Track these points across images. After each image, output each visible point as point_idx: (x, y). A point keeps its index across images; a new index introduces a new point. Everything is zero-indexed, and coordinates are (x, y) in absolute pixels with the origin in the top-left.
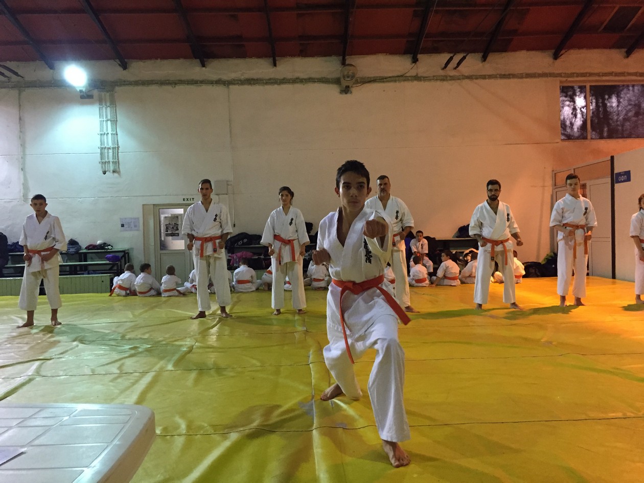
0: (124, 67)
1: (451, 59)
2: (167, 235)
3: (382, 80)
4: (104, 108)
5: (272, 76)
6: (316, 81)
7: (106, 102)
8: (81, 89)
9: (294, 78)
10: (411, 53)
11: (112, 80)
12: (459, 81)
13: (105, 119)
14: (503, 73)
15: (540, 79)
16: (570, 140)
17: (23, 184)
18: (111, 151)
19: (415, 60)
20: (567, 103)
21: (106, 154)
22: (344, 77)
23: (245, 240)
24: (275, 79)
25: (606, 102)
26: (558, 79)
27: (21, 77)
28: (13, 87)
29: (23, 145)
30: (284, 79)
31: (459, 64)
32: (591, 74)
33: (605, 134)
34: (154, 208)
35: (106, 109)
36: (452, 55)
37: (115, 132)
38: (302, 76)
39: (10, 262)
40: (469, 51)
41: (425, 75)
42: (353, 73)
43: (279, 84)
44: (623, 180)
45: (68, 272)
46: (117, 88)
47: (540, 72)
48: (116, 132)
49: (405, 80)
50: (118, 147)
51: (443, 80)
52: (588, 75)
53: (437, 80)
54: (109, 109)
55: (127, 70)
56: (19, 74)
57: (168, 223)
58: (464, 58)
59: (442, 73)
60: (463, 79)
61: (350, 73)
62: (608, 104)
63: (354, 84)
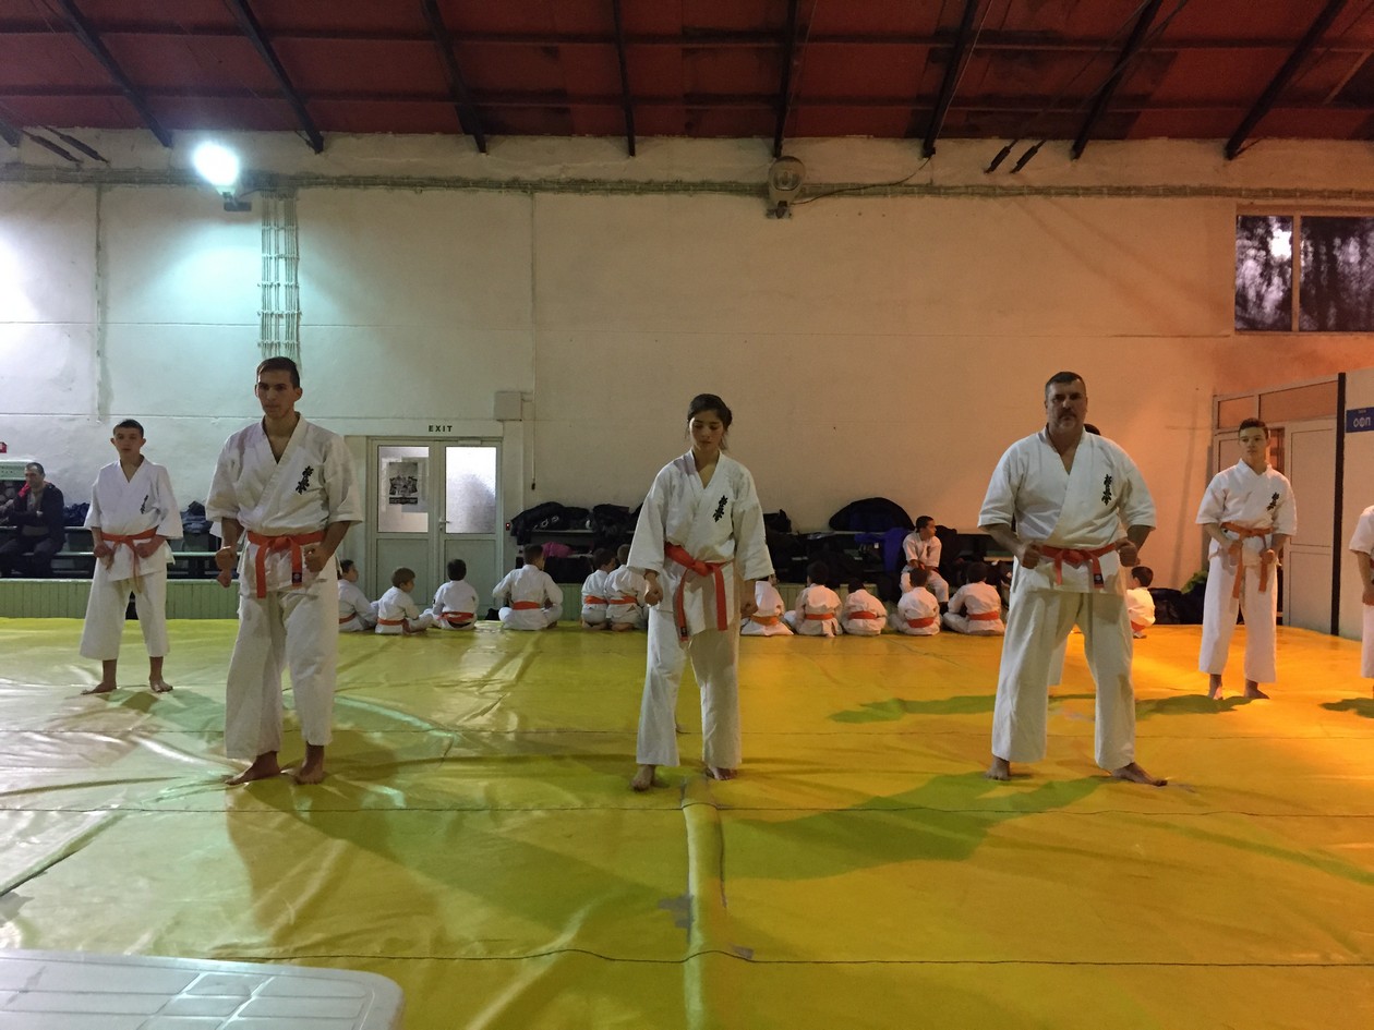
0: (318, 146)
1: (1006, 151)
2: (393, 501)
3: (857, 190)
4: (273, 232)
5: (626, 176)
6: (718, 188)
7: (276, 219)
8: (226, 191)
9: (671, 180)
10: (919, 137)
11: (292, 173)
12: (1020, 198)
13: (273, 255)
14: (1116, 185)
15: (1194, 198)
16: (1254, 332)
17: (100, 384)
18: (283, 321)
19: (928, 151)
20: (1252, 252)
21: (273, 327)
22: (776, 183)
23: (556, 519)
24: (629, 182)
25: (1336, 253)
26: (1235, 200)
27: (103, 160)
28: (87, 181)
29: (103, 304)
30: (649, 183)
31: (1022, 163)
32: (1305, 193)
33: (1331, 322)
34: (367, 443)
35: (277, 232)
36: (1007, 143)
37: (293, 283)
38: (688, 177)
39: (66, 546)
40: (1044, 137)
41: (949, 183)
42: (794, 176)
43: (639, 194)
44: (1362, 426)
45: (184, 570)
46: (301, 192)
47: (1195, 184)
48: (297, 283)
49: (905, 193)
50: (299, 314)
51: (985, 195)
52: (1298, 194)
53: (972, 194)
54: (282, 233)
55: (323, 153)
56: (99, 153)
57: (395, 476)
58: (1033, 151)
59: (984, 179)
60: (1029, 194)
61: (790, 176)
62: (1340, 258)
63: (796, 197)
